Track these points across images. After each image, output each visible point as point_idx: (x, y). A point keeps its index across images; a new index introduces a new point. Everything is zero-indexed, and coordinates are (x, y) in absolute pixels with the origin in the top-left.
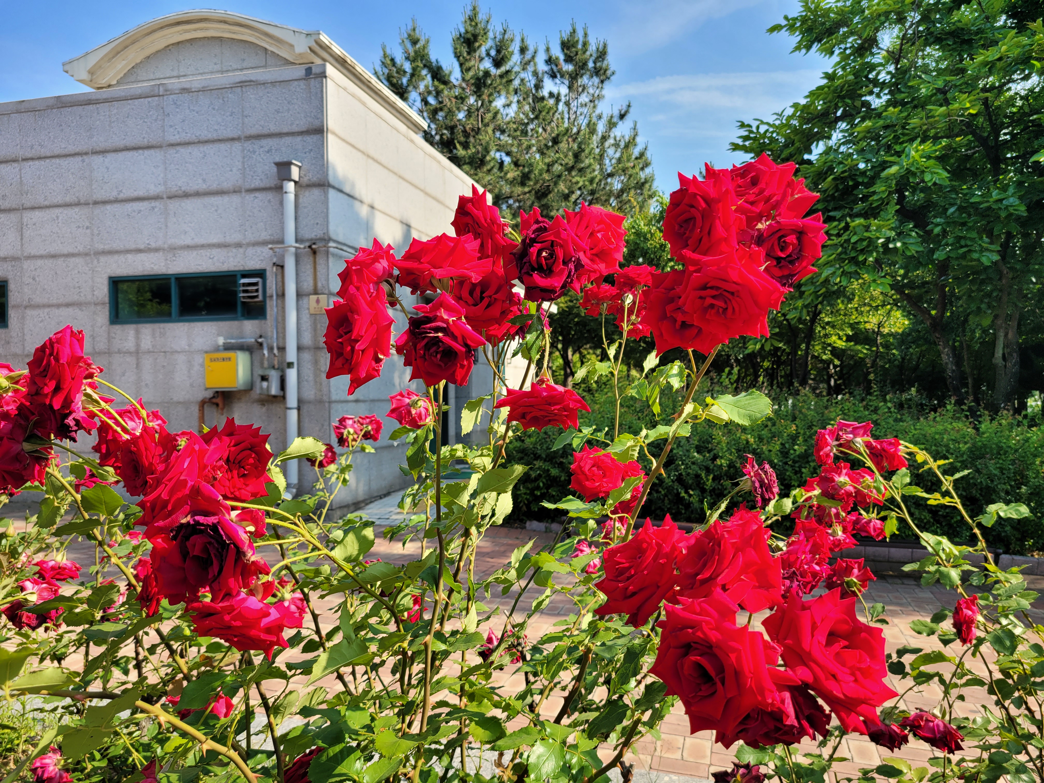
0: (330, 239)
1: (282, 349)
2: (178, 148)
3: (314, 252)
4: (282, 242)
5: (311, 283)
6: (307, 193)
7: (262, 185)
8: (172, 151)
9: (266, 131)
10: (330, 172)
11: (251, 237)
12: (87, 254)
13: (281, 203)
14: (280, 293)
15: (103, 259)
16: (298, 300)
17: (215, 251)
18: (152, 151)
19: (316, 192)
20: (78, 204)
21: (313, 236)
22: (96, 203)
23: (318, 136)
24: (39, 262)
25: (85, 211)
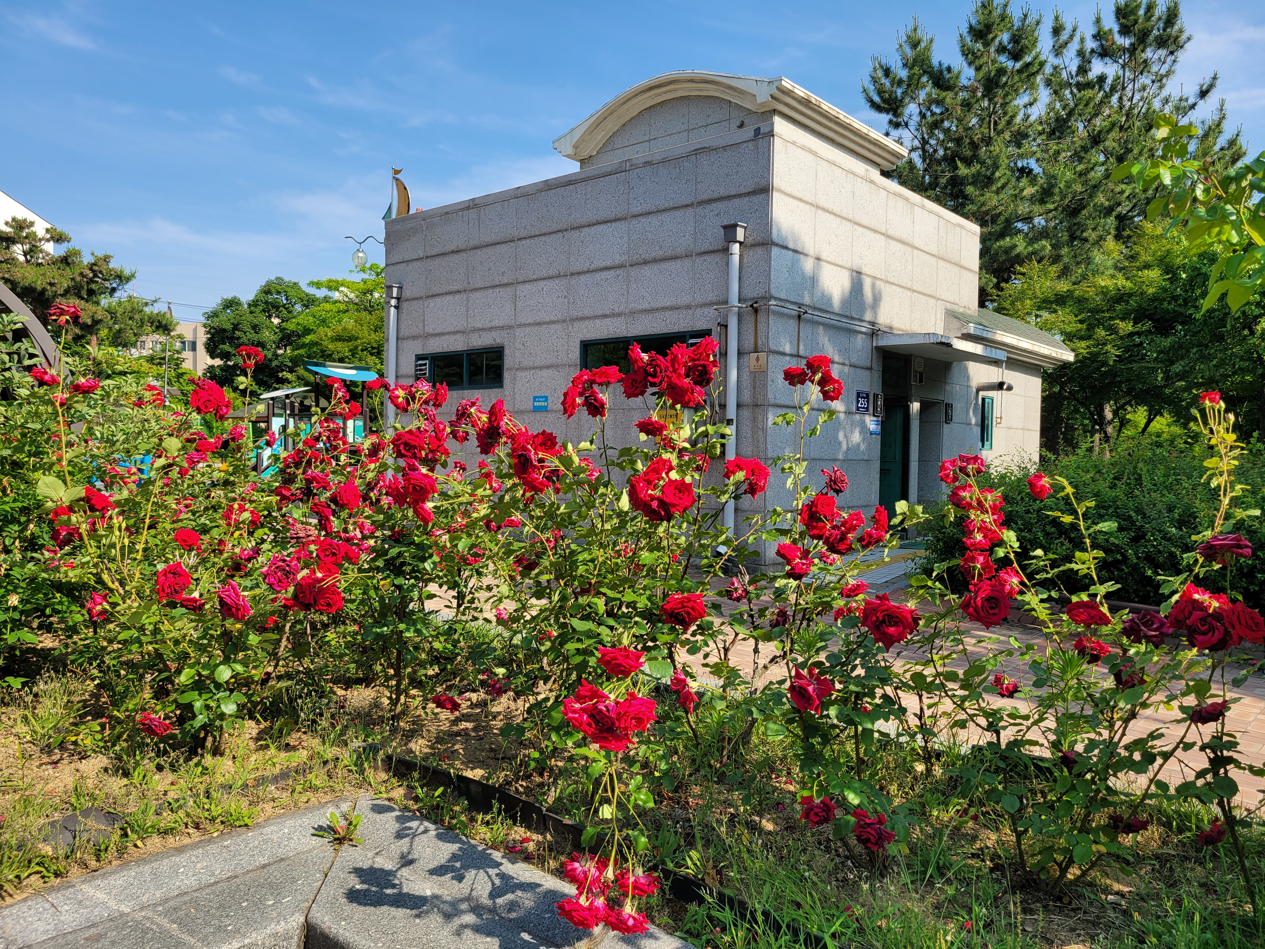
0: (772, 297)
1: (723, 406)
2: (640, 218)
3: (756, 311)
4: (726, 302)
5: (752, 341)
6: (751, 253)
7: (711, 248)
8: (634, 221)
9: (716, 195)
10: (774, 231)
11: (699, 299)
12: (564, 321)
13: (727, 264)
14: (723, 352)
15: (576, 325)
16: (739, 358)
17: (668, 313)
18: (618, 223)
19: (760, 250)
20: (558, 276)
21: (755, 295)
22: (572, 274)
23: (764, 195)
24: (528, 329)
25: (564, 281)
